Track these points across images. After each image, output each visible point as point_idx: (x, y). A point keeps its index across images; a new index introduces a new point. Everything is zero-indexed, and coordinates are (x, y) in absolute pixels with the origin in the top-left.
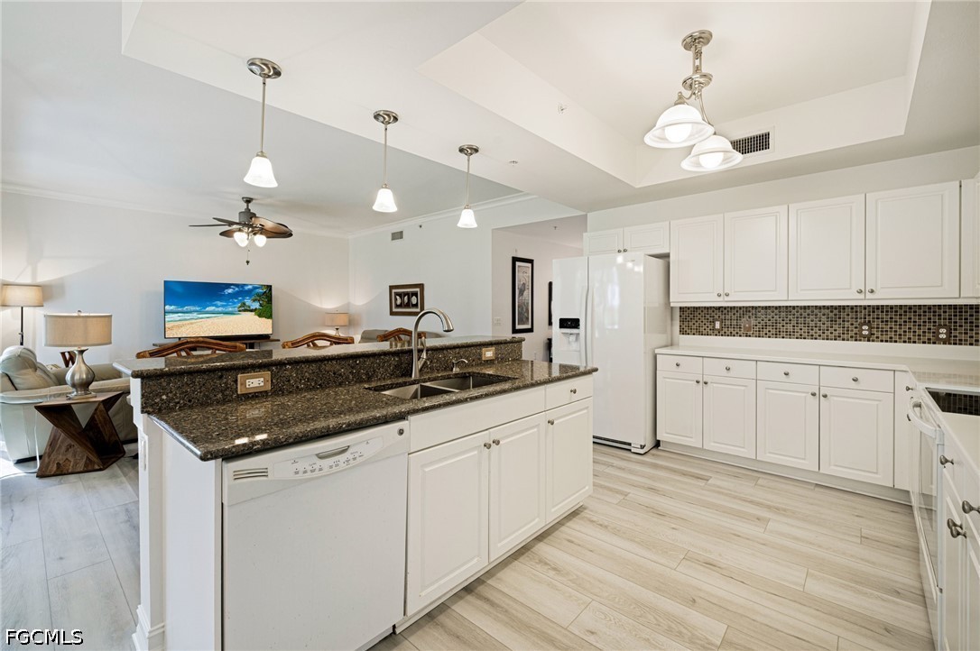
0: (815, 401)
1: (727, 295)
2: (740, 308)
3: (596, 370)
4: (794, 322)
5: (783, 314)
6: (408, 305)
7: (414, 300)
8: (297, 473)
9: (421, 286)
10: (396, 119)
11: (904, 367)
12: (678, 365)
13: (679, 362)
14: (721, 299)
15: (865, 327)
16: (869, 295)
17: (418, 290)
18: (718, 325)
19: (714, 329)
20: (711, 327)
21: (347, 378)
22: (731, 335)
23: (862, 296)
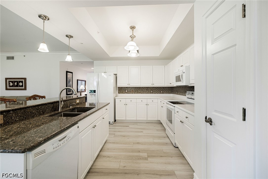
0: (146, 106)
1: (130, 84)
2: (131, 87)
3: (109, 103)
4: (141, 90)
5: (139, 89)
6: (17, 86)
7: (21, 84)
8: (54, 148)
9: (25, 79)
10: (48, 19)
11: (159, 98)
12: (120, 101)
13: (121, 100)
14: (128, 85)
15: (152, 91)
16: (153, 85)
17: (23, 80)
18: (126, 91)
19: (126, 92)
20: (125, 92)
21: (36, 114)
22: (129, 93)
23: (152, 85)
